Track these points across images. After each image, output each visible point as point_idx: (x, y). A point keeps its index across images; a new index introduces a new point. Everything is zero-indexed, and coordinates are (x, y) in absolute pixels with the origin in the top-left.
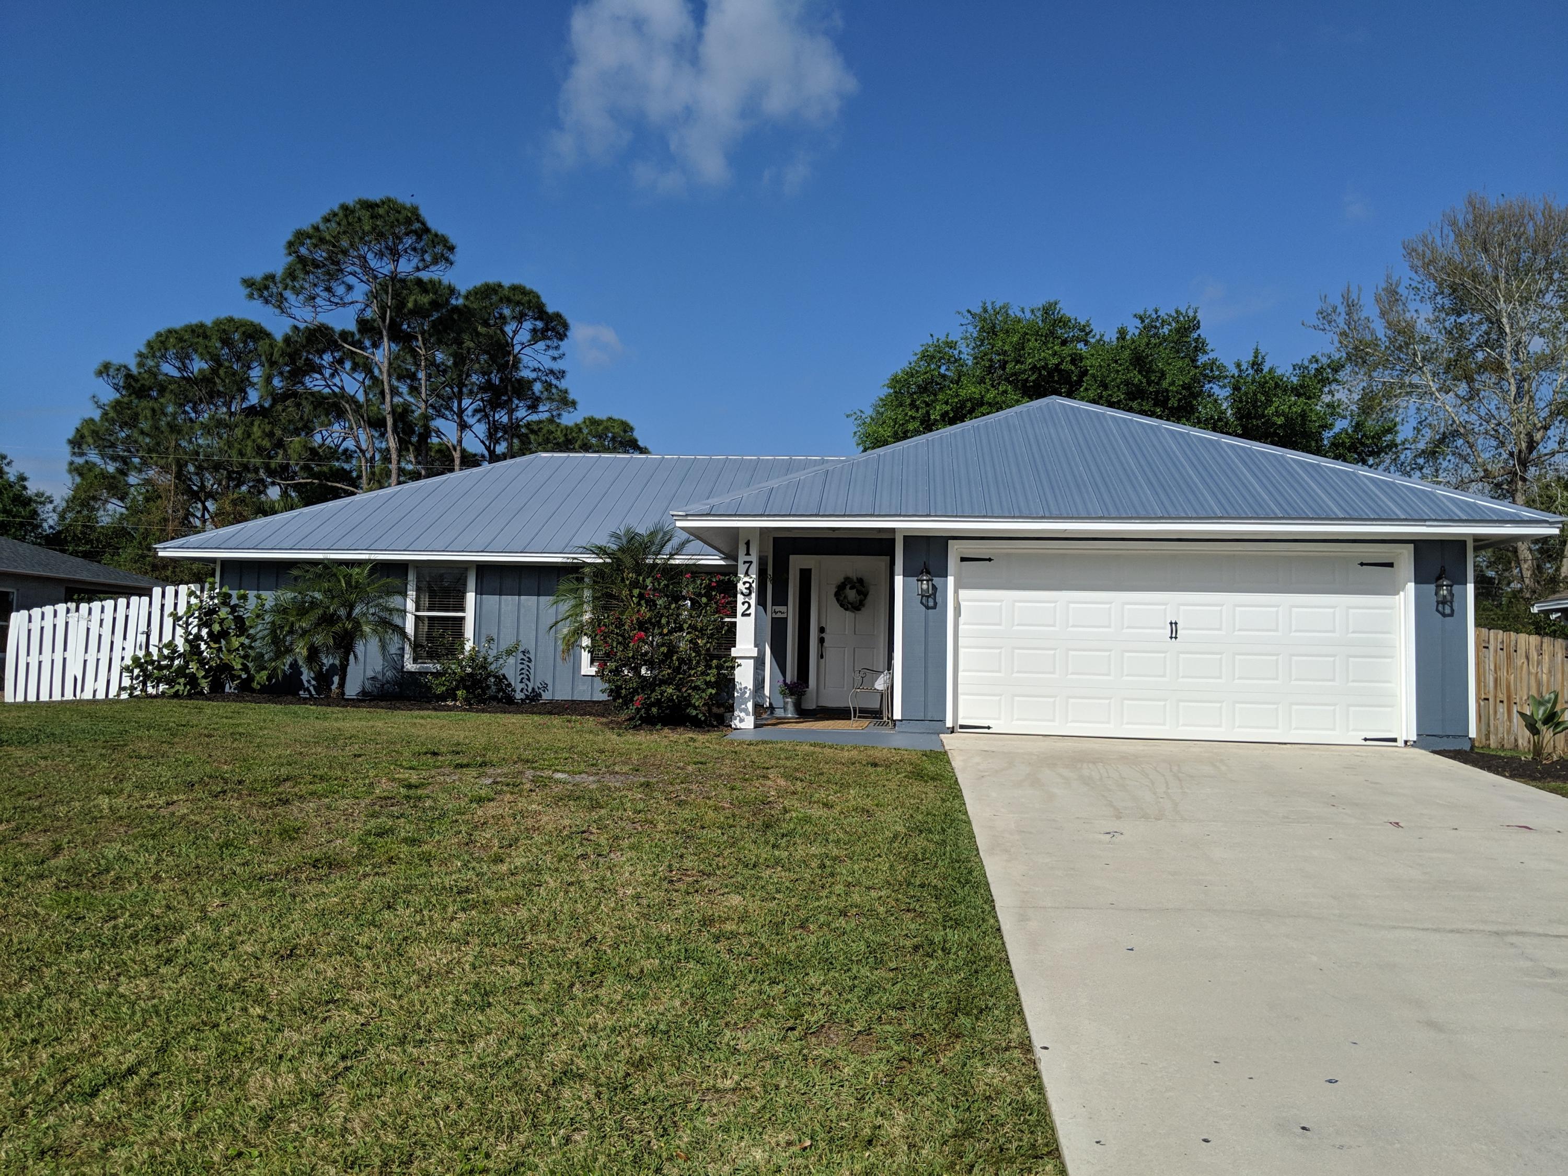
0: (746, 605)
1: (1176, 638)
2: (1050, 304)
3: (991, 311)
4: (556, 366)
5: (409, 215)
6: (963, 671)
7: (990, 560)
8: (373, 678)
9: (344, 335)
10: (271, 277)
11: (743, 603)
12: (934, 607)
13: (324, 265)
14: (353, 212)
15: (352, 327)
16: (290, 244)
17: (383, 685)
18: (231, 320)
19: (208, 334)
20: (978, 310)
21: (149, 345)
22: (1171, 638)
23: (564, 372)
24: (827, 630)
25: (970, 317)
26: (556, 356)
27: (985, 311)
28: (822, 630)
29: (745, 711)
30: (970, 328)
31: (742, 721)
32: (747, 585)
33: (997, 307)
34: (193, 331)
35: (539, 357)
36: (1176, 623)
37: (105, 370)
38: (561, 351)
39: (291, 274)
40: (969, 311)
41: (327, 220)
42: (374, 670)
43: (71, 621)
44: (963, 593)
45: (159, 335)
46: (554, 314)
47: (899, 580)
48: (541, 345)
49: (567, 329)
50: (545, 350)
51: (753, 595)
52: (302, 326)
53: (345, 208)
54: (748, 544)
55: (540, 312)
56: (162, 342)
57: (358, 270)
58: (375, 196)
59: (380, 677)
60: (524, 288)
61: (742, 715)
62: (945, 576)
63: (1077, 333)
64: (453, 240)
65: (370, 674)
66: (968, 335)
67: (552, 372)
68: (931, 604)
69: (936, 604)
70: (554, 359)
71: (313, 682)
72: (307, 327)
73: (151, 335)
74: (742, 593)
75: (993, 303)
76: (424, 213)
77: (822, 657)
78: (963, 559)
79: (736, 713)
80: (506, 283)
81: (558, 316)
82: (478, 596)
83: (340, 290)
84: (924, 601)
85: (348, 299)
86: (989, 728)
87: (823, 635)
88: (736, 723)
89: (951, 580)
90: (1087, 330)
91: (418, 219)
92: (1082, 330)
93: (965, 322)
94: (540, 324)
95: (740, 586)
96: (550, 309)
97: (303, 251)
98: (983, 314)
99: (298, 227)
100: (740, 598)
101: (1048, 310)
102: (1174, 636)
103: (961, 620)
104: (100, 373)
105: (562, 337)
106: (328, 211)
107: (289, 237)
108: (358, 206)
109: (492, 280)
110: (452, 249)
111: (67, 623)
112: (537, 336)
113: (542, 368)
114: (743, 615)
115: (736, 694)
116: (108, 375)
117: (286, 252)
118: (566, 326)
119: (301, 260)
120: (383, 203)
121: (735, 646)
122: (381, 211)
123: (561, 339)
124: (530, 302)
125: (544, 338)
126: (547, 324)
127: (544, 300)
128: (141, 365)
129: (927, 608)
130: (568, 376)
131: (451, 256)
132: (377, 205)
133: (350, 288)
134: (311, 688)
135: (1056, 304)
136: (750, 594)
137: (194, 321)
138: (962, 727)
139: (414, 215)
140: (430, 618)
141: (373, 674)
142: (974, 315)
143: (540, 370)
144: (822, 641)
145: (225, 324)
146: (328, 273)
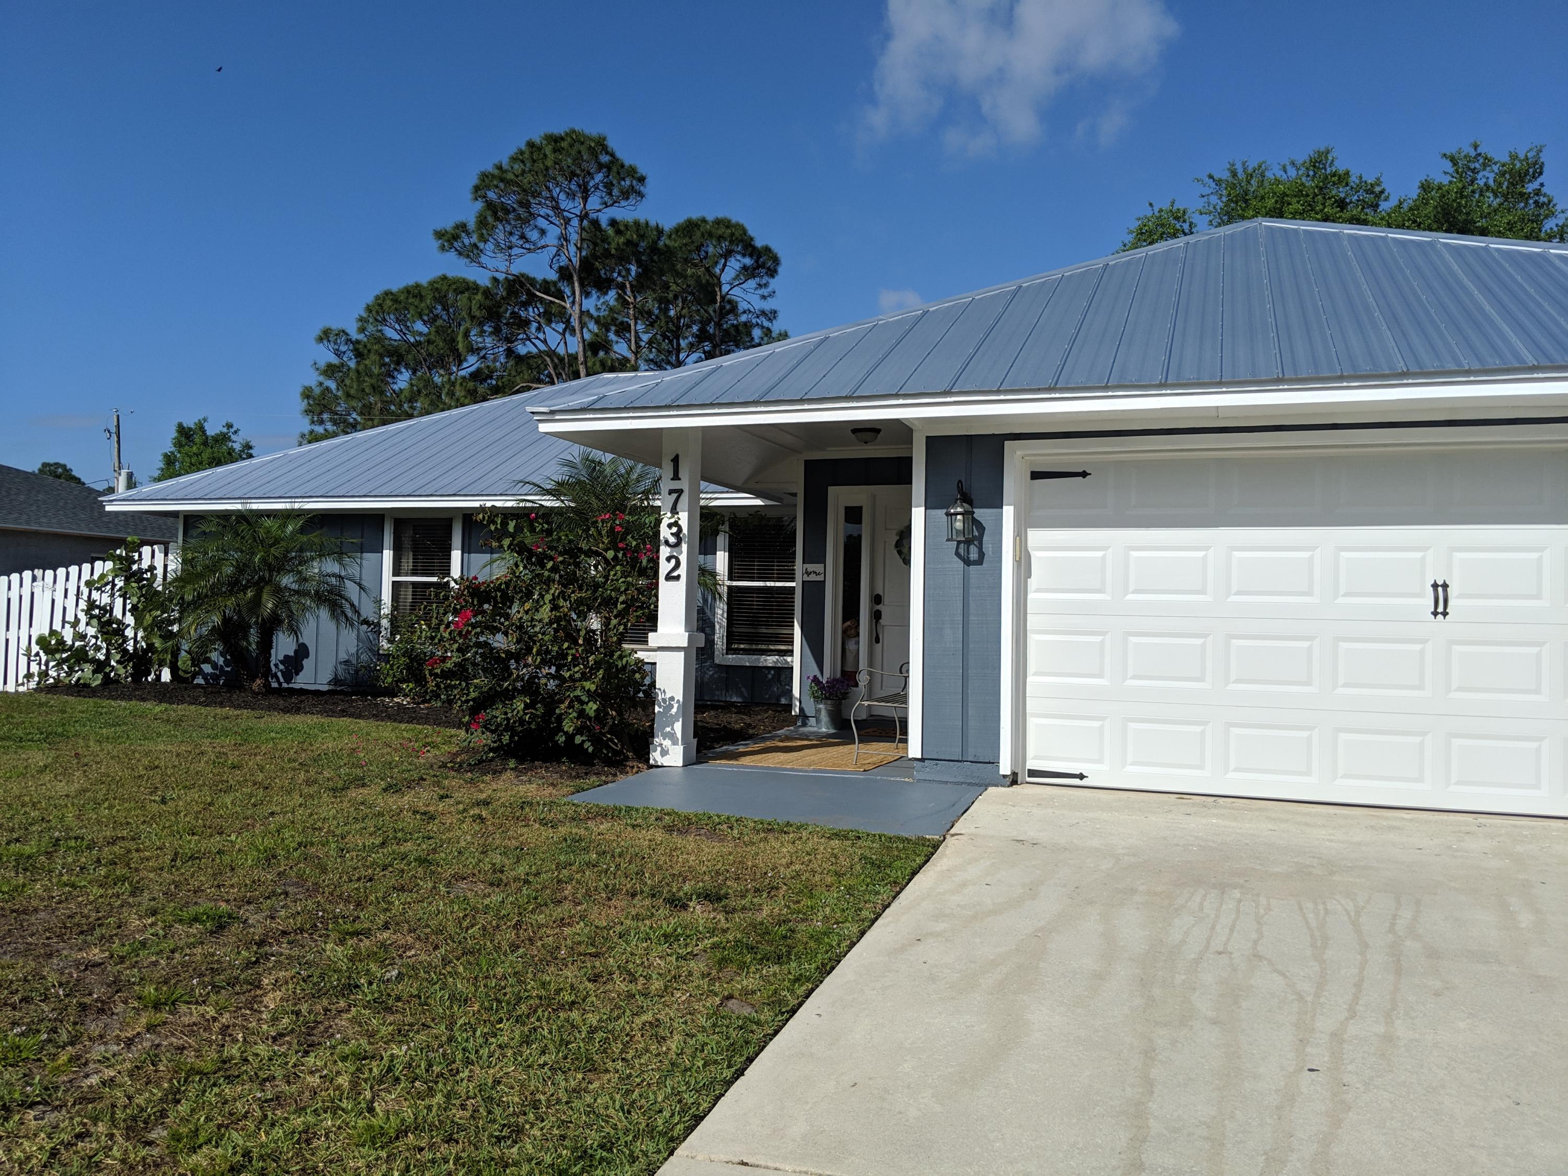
0: (673, 561)
1: (1445, 614)
2: (1319, 153)
3: (1241, 175)
4: (767, 305)
5: (593, 145)
6: (1036, 674)
7: (1084, 474)
8: (346, 662)
9: (546, 286)
10: (463, 227)
11: (668, 559)
12: (980, 562)
13: (514, 210)
14: (540, 149)
15: (553, 276)
16: (477, 189)
17: (357, 671)
18: (444, 278)
19: (423, 294)
20: (1226, 175)
21: (369, 309)
22: (1435, 614)
23: (775, 312)
24: (886, 600)
25: (1213, 185)
26: (766, 294)
27: (1234, 174)
28: (877, 599)
29: (672, 736)
30: (1214, 199)
31: (664, 753)
32: (674, 529)
33: (1250, 170)
34: (408, 292)
35: (748, 297)
36: (1445, 586)
37: (325, 335)
38: (770, 289)
39: (482, 222)
40: (1211, 177)
41: (514, 159)
42: (347, 653)
43: (35, 590)
44: (1035, 536)
45: (377, 298)
46: (762, 247)
47: (918, 515)
48: (751, 284)
49: (778, 264)
50: (756, 289)
51: (684, 547)
52: (501, 277)
53: (531, 145)
54: (676, 460)
55: (749, 248)
56: (380, 305)
57: (551, 213)
58: (559, 129)
59: (354, 662)
60: (729, 221)
61: (667, 743)
62: (1001, 506)
63: (1362, 195)
64: (642, 170)
65: (343, 656)
66: (1211, 208)
67: (763, 313)
68: (974, 555)
69: (982, 555)
70: (764, 297)
71: (281, 667)
72: (506, 278)
73: (370, 299)
74: (667, 543)
75: (1244, 164)
76: (611, 144)
77: (877, 641)
78: (1036, 475)
79: (657, 740)
80: (710, 218)
81: (767, 249)
82: (466, 555)
83: (534, 235)
84: (961, 551)
85: (542, 243)
86: (1081, 777)
87: (879, 607)
88: (656, 756)
89: (1008, 512)
90: (1377, 189)
91: (605, 149)
92: (1370, 191)
93: (1207, 191)
94: (748, 261)
95: (665, 532)
96: (759, 243)
97: (491, 195)
98: (1230, 179)
99: (483, 169)
100: (664, 551)
101: (1317, 163)
102: (1441, 608)
103: (1033, 583)
104: (320, 339)
105: (772, 273)
106: (515, 150)
107: (475, 181)
108: (544, 142)
109: (695, 215)
110: (642, 180)
111: (32, 594)
112: (748, 273)
113: (752, 310)
114: (669, 578)
115: (657, 709)
116: (329, 341)
117: (470, 196)
118: (776, 260)
119: (490, 205)
120: (567, 134)
121: (656, 631)
122: (564, 144)
123: (772, 276)
124: (733, 234)
125: (753, 276)
126: (757, 261)
127: (751, 232)
128: (362, 330)
129: (967, 562)
130: (780, 316)
131: (642, 188)
132: (562, 139)
133: (543, 232)
134: (279, 674)
135: (1328, 152)
136: (678, 544)
137: (411, 282)
138: (1033, 773)
139: (601, 144)
140: (414, 584)
141: (347, 658)
142: (1218, 182)
143: (750, 312)
144: (876, 616)
145: (438, 283)
146: (518, 218)
